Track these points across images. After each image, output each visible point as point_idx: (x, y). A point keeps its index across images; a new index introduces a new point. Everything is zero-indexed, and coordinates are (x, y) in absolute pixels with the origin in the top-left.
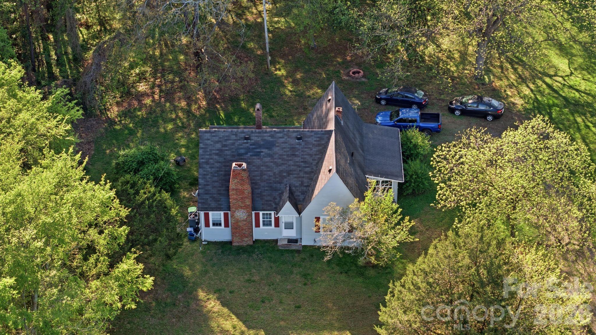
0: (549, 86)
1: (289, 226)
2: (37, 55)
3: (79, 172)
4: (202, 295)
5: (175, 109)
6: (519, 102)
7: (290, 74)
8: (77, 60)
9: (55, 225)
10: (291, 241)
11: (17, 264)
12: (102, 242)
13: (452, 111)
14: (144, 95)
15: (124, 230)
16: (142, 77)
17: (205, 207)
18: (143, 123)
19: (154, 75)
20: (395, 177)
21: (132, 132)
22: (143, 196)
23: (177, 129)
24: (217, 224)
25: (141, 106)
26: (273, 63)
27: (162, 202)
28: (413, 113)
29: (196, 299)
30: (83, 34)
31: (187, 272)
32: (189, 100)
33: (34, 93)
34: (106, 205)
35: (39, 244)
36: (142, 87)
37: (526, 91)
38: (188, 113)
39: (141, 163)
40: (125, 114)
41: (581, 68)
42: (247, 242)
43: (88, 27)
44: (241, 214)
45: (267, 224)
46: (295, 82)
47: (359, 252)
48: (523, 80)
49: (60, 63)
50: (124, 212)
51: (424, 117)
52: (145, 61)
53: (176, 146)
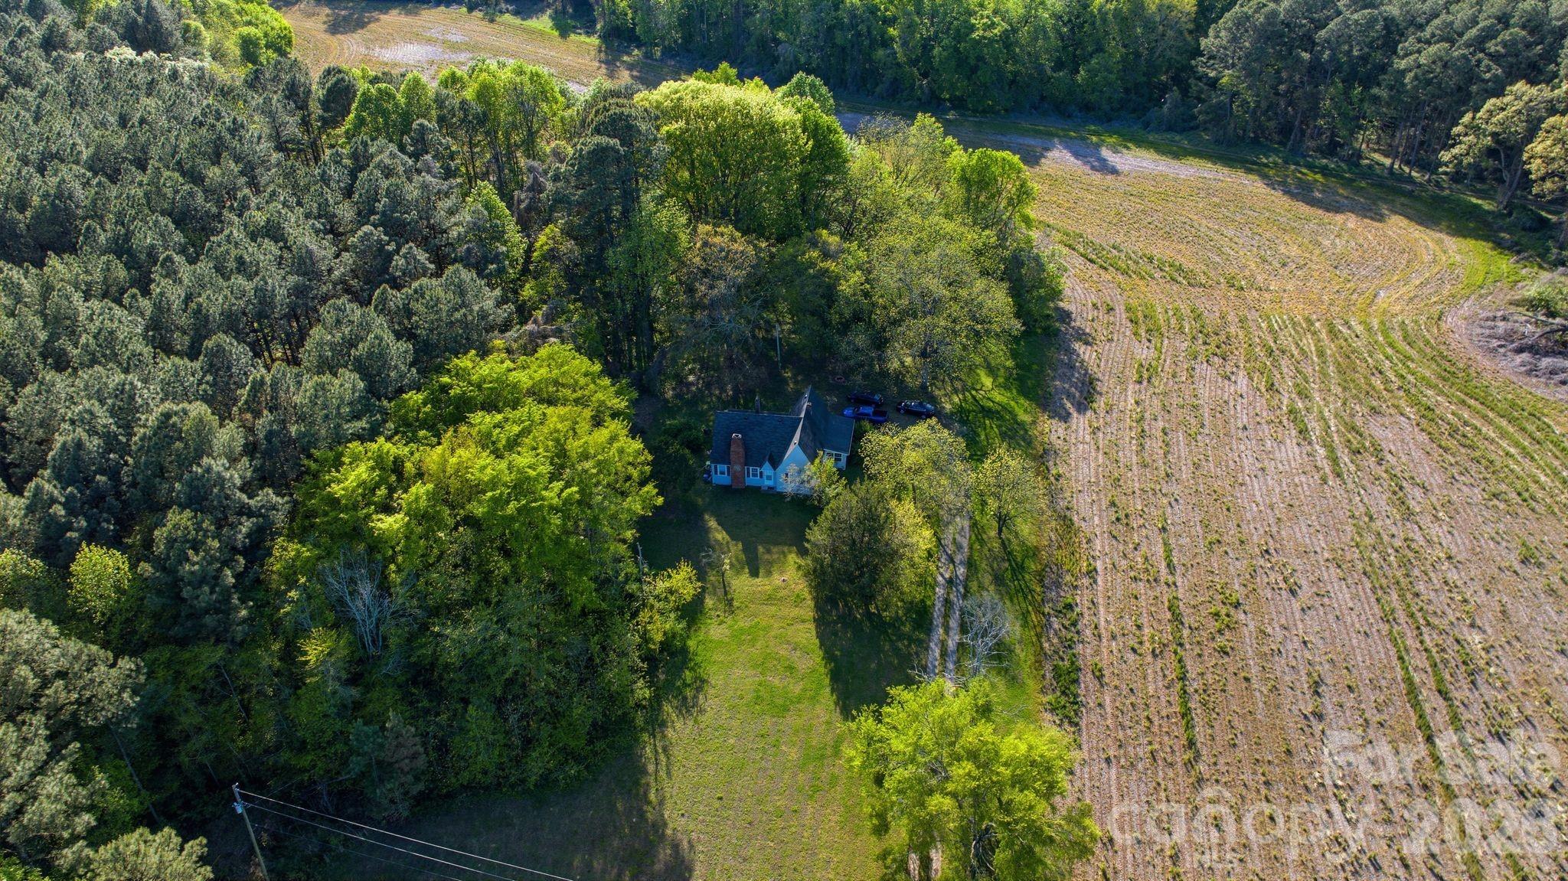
0: (974, 397)
1: (769, 478)
2: (622, 351)
3: (625, 432)
4: (707, 517)
5: (711, 395)
6: (948, 407)
7: (795, 376)
8: (650, 357)
9: (605, 461)
10: (771, 488)
11: (581, 481)
12: (635, 474)
13: (898, 410)
14: (692, 384)
15: (648, 468)
16: (692, 371)
17: (716, 461)
18: (688, 403)
19: (701, 371)
20: (845, 451)
21: (680, 409)
22: (671, 450)
23: (710, 409)
24: (722, 473)
25: (689, 391)
26: (784, 368)
27: (683, 456)
28: (869, 410)
29: (703, 519)
30: (657, 337)
31: (700, 501)
32: (723, 390)
33: (607, 381)
34: (639, 453)
35: (594, 471)
36: (691, 378)
37: (956, 400)
38: (719, 398)
39: (680, 431)
40: (678, 396)
41: (999, 386)
42: (740, 486)
43: (661, 333)
44: (737, 468)
45: (755, 475)
46: (796, 383)
47: (807, 497)
48: (956, 391)
49: (638, 359)
50: (650, 458)
51: (876, 413)
52: (694, 361)
53: (708, 421)
